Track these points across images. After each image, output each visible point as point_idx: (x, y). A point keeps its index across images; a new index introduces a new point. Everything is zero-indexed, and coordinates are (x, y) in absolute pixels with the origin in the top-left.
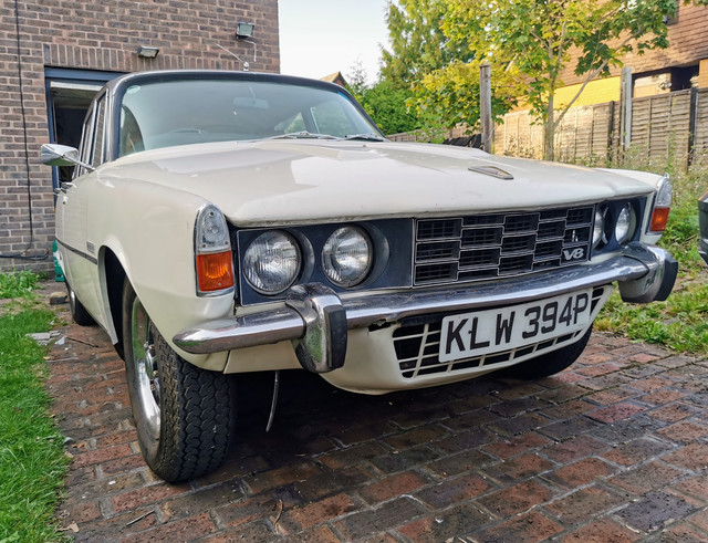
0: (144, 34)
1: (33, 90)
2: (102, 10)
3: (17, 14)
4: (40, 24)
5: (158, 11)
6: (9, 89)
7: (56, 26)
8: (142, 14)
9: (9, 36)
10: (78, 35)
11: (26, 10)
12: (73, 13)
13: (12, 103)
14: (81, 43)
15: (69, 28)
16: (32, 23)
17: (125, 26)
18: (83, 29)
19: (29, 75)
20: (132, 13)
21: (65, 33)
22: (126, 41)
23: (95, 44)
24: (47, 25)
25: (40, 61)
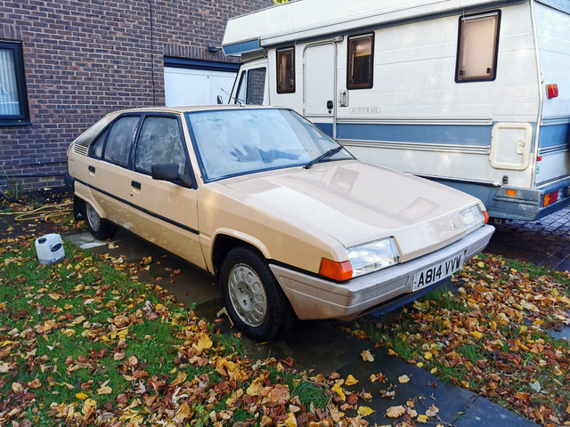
0: (212, 38)
1: (158, 70)
2: (192, 23)
3: (152, 25)
4: (163, 31)
5: (218, 24)
6: (147, 69)
7: (170, 32)
8: (211, 26)
9: (148, 38)
10: (180, 38)
11: (156, 23)
12: (178, 25)
13: (148, 78)
14: (182, 43)
15: (176, 33)
16: (158, 30)
17: (202, 33)
18: (183, 34)
19: (157, 62)
20: (206, 25)
21: (174, 36)
22: (202, 41)
23: (188, 43)
24: (166, 31)
25: (161, 53)
